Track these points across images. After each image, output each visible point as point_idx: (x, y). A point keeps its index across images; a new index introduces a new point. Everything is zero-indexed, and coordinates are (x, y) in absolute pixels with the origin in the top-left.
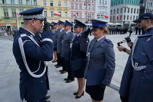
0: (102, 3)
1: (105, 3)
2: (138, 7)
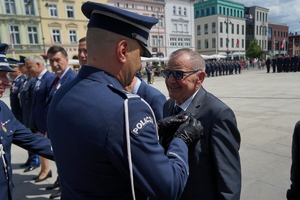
0: (177, 13)
1: (183, 13)
2: (243, 23)
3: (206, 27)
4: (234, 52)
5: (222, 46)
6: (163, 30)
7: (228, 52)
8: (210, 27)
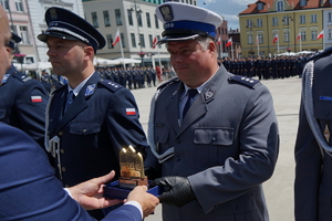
3: (106, 15)
4: (153, 54)
5: (134, 45)
6: (25, 18)
7: (142, 55)
8: (112, 15)
